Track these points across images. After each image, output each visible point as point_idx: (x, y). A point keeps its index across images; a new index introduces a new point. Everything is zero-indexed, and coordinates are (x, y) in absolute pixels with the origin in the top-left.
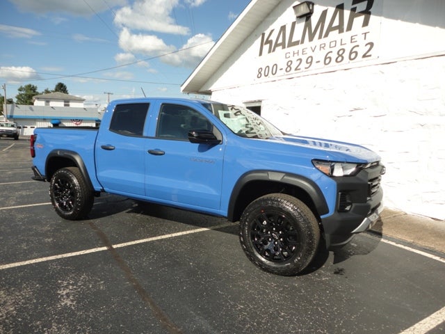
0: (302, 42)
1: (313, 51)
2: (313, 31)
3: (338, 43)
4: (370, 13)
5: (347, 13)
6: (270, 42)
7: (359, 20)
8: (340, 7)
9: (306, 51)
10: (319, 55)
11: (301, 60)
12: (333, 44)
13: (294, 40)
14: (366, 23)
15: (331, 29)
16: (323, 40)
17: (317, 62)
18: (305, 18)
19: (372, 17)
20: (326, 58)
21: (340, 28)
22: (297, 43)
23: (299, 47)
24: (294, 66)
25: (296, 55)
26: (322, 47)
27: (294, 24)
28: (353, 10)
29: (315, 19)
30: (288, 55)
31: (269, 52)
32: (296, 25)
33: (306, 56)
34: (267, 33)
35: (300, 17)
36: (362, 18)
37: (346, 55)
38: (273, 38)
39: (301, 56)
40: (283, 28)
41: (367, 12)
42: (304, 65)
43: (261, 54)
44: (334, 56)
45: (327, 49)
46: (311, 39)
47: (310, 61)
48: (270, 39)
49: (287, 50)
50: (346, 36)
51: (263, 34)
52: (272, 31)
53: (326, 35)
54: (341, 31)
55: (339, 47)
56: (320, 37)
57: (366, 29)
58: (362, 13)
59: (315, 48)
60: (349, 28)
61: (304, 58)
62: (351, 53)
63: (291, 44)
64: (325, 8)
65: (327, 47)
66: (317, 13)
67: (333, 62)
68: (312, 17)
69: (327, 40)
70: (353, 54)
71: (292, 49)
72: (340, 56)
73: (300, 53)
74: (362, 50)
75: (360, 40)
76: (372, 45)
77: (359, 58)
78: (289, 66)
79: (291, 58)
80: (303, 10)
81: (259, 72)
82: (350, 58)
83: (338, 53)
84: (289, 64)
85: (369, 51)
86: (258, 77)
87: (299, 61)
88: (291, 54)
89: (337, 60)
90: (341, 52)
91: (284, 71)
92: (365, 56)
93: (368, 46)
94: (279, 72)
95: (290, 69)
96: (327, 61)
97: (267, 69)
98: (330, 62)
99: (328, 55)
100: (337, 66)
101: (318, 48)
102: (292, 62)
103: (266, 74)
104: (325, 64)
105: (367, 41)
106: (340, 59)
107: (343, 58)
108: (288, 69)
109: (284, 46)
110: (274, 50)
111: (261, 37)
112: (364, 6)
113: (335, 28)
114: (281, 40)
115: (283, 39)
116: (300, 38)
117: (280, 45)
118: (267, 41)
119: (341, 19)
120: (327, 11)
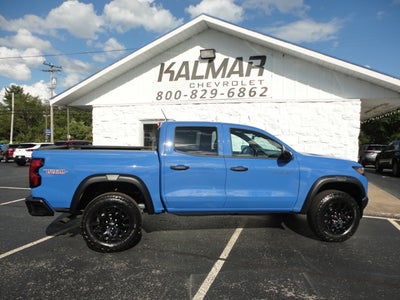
0: (207, 77)
1: (217, 86)
2: (216, 70)
3: (240, 83)
4: (263, 68)
5: (245, 65)
6: (172, 73)
7: (255, 71)
8: (240, 59)
9: (211, 85)
10: (225, 90)
11: (206, 91)
12: (235, 83)
13: (197, 74)
14: (261, 74)
15: (232, 72)
16: (225, 79)
17: (221, 94)
18: (208, 60)
19: (265, 70)
20: (229, 92)
21: (240, 73)
22: (201, 77)
23: (200, 81)
24: (199, 94)
25: (200, 86)
26: (227, 84)
27: (196, 63)
28: (251, 63)
29: (218, 62)
30: (192, 86)
31: (171, 79)
32: (200, 64)
33: (211, 89)
34: (167, 64)
35: (202, 59)
36: (257, 70)
37: (247, 93)
38: (176, 69)
39: (205, 87)
40: (186, 64)
41: (261, 66)
42: (208, 95)
43: (160, 79)
44: (237, 92)
45: (230, 86)
46: (214, 76)
47: (215, 93)
48: (171, 70)
49: (191, 81)
50: (246, 80)
51: (163, 65)
52: (173, 63)
54: (241, 75)
55: (240, 86)
56: (223, 77)
57: (261, 78)
58: (258, 66)
59: (219, 83)
60: (248, 74)
61: (209, 90)
62: (250, 92)
63: (195, 77)
64: (226, 57)
65: (230, 84)
66: (219, 59)
67: (236, 96)
68: (215, 61)
69: (230, 80)
70: (252, 93)
71: (196, 81)
72: (242, 92)
73: (205, 85)
74: (259, 91)
75: (257, 84)
76: (266, 89)
77: (257, 96)
78: (194, 94)
79: (196, 88)
80: (208, 54)
81: (159, 95)
82: (250, 95)
83: (240, 90)
84: (194, 92)
85: (264, 92)
86: (157, 99)
87: (204, 92)
88: (196, 86)
89: (239, 95)
90: (243, 90)
91: (188, 97)
92: (261, 95)
93: (264, 90)
94: (182, 98)
95: (196, 96)
96: (231, 94)
97: (169, 94)
98: (233, 95)
99: (231, 91)
100: (240, 99)
101: (221, 84)
102: (196, 91)
103: (168, 97)
104: (229, 96)
105: (263, 86)
106: (241, 94)
107: (244, 95)
108: (193, 97)
109: (188, 78)
110: (176, 79)
111: (159, 66)
112: (258, 62)
113: (236, 73)
114: (183, 72)
115: (186, 72)
116: (204, 74)
117: (183, 76)
118: (168, 71)
119: (241, 67)
120: (228, 59)
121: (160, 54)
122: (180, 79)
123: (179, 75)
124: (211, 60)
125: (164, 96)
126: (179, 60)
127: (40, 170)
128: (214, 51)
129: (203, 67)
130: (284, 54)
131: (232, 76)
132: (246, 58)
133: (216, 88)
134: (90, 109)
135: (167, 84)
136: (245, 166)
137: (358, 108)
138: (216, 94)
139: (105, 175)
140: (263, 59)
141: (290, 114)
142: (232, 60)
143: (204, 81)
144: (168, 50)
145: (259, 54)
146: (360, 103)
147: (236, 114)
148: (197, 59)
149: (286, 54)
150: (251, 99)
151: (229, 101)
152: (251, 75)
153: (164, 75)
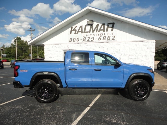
0: (90, 32)
2: (94, 29)
3: (103, 34)
4: (113, 28)
5: (106, 27)
6: (76, 30)
7: (110, 29)
8: (103, 24)
9: (91, 35)
10: (98, 37)
11: (89, 38)
12: (101, 34)
13: (86, 31)
14: (112, 30)
15: (100, 30)
16: (98, 33)
17: (96, 39)
18: (90, 25)
19: (114, 29)
20: (99, 38)
21: (104, 30)
22: (87, 32)
23: (87, 34)
24: (87, 39)
25: (87, 36)
27: (86, 26)
28: (108, 26)
29: (94, 26)
30: (84, 36)
31: (75, 33)
32: (87, 27)
34: (74, 27)
35: (88, 25)
36: (111, 29)
37: (106, 38)
38: (77, 29)
39: (89, 36)
40: (81, 27)
41: (112, 27)
42: (90, 40)
43: (71, 33)
44: (102, 38)
45: (99, 36)
47: (93, 38)
48: (75, 29)
49: (83, 34)
50: (106, 33)
51: (72, 27)
52: (76, 27)
53: (99, 31)
54: (104, 31)
55: (104, 36)
56: (96, 32)
57: (112, 32)
58: (111, 27)
60: (107, 31)
61: (91, 37)
62: (108, 38)
63: (85, 32)
64: (98, 24)
65: (99, 35)
66: (95, 24)
67: (102, 40)
68: (93, 25)
69: (99, 33)
70: (109, 38)
71: (85, 34)
72: (104, 38)
73: (89, 35)
74: (112, 38)
75: (111, 35)
76: (115, 36)
78: (85, 39)
79: (85, 37)
80: (90, 23)
81: (71, 40)
82: (108, 39)
83: (104, 37)
84: (85, 38)
85: (114, 38)
86: (70, 41)
87: (88, 38)
88: (85, 36)
89: (103, 39)
90: (105, 37)
91: (82, 41)
92: (112, 39)
93: (114, 37)
94: (80, 41)
95: (85, 40)
96: (100, 39)
97: (74, 39)
98: (101, 40)
99: (100, 38)
100: (103, 41)
101: (96, 35)
102: (86, 38)
103: (74, 41)
104: (99, 40)
105: (113, 35)
106: (104, 39)
107: (105, 39)
108: (84, 40)
109: (82, 33)
110: (77, 33)
111: (71, 28)
113: (102, 30)
114: (80, 30)
115: (82, 30)
116: (89, 31)
117: (80, 32)
118: (74, 30)
119: (104, 28)
120: (99, 24)
121: (71, 23)
123: (78, 32)
124: (91, 25)
125: (72, 40)
126: (78, 25)
127: (18, 70)
128: (93, 21)
129: (88, 28)
130: (122, 22)
131: (100, 31)
132: (106, 24)
133: (93, 36)
134: (43, 46)
135: (73, 35)
136: (100, 69)
137: (154, 44)
138: (93, 39)
139: (42, 72)
140: (113, 24)
141: (125, 47)
142: (100, 25)
143: (89, 34)
144: (74, 21)
145: (112, 22)
146: (155, 42)
147: (102, 47)
148: (86, 25)
149: (123, 22)
150: (108, 41)
151: (99, 42)
152: (108, 31)
153: (72, 31)
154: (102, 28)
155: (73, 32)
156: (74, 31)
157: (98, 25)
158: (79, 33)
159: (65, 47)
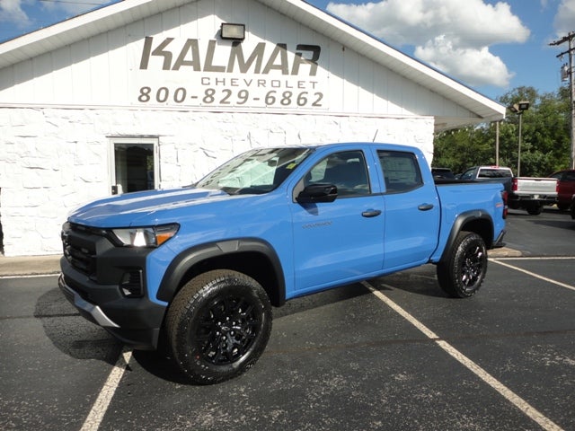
0: (230, 70)
1: (248, 85)
2: (246, 59)
3: (283, 84)
4: (317, 64)
5: (291, 56)
6: (168, 56)
7: (305, 68)
9: (238, 82)
10: (261, 92)
11: (230, 92)
12: (276, 84)
13: (215, 63)
14: (313, 73)
15: (270, 66)
16: (261, 76)
17: (255, 99)
18: (231, 42)
19: (320, 69)
20: (267, 97)
21: (284, 68)
22: (220, 69)
23: (220, 75)
24: (219, 96)
25: (220, 84)
26: (261, 83)
27: (212, 45)
28: (298, 55)
29: (248, 48)
30: (206, 81)
33: (239, 89)
34: (157, 40)
35: (222, 38)
37: (294, 99)
38: (175, 49)
39: (228, 86)
40: (192, 43)
41: (314, 60)
42: (234, 99)
43: (144, 65)
44: (279, 97)
45: (269, 88)
46: (244, 68)
47: (244, 96)
48: (165, 49)
49: (202, 74)
50: (292, 80)
52: (169, 40)
53: (266, 71)
54: (285, 72)
55: (283, 89)
57: (313, 78)
58: (308, 61)
59: (250, 82)
60: (295, 72)
61: (235, 91)
62: (299, 98)
63: (209, 67)
64: (262, 41)
65: (268, 84)
66: (250, 42)
67: (278, 103)
68: (244, 45)
69: (268, 78)
70: (301, 100)
71: (213, 75)
72: (286, 99)
73: (228, 82)
74: (312, 98)
75: (308, 87)
76: (321, 95)
77: (309, 104)
78: (209, 95)
79: (213, 86)
80: (233, 32)
81: (144, 94)
82: (298, 103)
83: (284, 95)
84: (210, 92)
85: (319, 100)
86: (140, 99)
87: (226, 93)
88: (213, 82)
89: (282, 102)
90: (287, 95)
91: (200, 100)
92: (314, 104)
93: (318, 96)
94: (188, 100)
95: (213, 100)
96: (270, 100)
97: (163, 92)
98: (274, 101)
99: (270, 95)
100: (283, 109)
101: (255, 83)
102: (214, 91)
103: (162, 98)
104: (266, 102)
105: (316, 90)
106: (286, 101)
107: (290, 102)
108: (209, 99)
109: (197, 68)
110: (176, 68)
112: (310, 54)
113: (277, 67)
114: (189, 57)
115: (194, 57)
117: (188, 63)
118: (159, 52)
119: (284, 59)
120: (264, 44)
121: (144, 19)
122: (182, 68)
123: (181, 62)
124: (236, 42)
125: (153, 95)
126: (179, 35)
128: (244, 28)
130: (344, 47)
132: (292, 45)
133: (245, 88)
135: (156, 74)
137: (431, 129)
138: (246, 98)
140: (316, 50)
142: (270, 47)
143: (226, 76)
145: (310, 42)
146: (433, 121)
147: (279, 130)
148: (213, 39)
149: (347, 48)
150: (301, 110)
151: (267, 110)
152: (299, 73)
153: (152, 58)
154: (278, 61)
155: (156, 62)
156: (161, 59)
157: (260, 48)
158: (182, 67)
159: (115, 124)
